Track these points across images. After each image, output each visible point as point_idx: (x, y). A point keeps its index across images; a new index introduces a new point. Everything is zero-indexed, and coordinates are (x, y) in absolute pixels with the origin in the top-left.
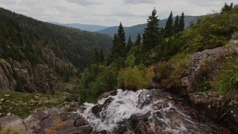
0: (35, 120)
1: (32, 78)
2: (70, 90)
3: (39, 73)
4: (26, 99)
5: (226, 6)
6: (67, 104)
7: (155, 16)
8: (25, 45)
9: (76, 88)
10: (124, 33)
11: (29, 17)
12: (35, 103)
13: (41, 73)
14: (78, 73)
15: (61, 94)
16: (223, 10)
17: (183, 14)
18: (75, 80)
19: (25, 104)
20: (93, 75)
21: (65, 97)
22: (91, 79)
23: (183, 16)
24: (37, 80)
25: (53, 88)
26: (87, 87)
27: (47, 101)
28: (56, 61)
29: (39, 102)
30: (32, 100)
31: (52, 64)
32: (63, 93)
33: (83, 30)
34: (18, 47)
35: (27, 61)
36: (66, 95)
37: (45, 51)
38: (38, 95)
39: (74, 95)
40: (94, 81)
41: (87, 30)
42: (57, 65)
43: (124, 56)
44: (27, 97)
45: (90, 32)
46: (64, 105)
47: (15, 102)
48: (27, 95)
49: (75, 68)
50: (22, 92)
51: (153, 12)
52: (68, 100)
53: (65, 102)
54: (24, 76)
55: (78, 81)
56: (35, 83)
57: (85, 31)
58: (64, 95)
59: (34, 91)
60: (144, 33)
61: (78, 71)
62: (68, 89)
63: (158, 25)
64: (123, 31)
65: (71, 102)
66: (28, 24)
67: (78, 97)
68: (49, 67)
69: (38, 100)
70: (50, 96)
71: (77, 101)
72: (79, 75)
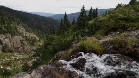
0: (38, 74)
1: (12, 44)
2: (35, 50)
3: (16, 41)
4: (9, 57)
5: (119, 5)
6: (34, 58)
7: (84, 9)
8: (6, 24)
9: (38, 49)
10: (67, 18)
11: (7, 8)
12: (15, 58)
13: (17, 41)
15: (30, 53)
16: (117, 6)
17: (97, 8)
19: (9, 59)
20: (50, 41)
21: (32, 55)
23: (97, 9)
24: (15, 45)
25: (25, 49)
26: (46, 48)
27: (22, 57)
28: (26, 33)
29: (17, 58)
30: (13, 57)
31: (23, 35)
32: (31, 52)
33: (41, 15)
34: (2, 26)
35: (8, 34)
36: (33, 53)
37: (19, 28)
38: (16, 54)
39: (37, 53)
40: (51, 45)
41: (43, 16)
42: (26, 36)
43: (67, 31)
44: (10, 55)
45: (45, 17)
46: (32, 59)
47: (3, 59)
48: (9, 54)
49: (37, 37)
50: (6, 52)
51: (83, 7)
52: (35, 56)
53: (33, 57)
54: (7, 43)
56: (14, 47)
57: (42, 16)
58: (31, 53)
59: (13, 51)
60: (78, 18)
61: (39, 39)
62: (34, 50)
63: (85, 14)
64: (67, 17)
65: (36, 57)
66: (7, 12)
67: (40, 54)
68: (22, 37)
69: (16, 57)
70: (23, 54)
71: (40, 56)
72: (40, 41)
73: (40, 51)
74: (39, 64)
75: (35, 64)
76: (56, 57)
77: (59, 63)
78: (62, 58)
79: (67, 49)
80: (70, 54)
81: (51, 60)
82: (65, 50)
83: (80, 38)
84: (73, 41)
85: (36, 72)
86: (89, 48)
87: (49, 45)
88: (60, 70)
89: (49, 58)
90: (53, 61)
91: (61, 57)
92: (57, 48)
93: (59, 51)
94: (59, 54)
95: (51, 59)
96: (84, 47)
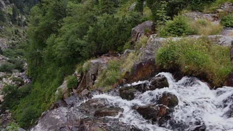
2: (3, 49)
6: (5, 77)
9: (13, 45)
14: (14, 15)
18: (9, 30)
20: (53, 21)
22: (49, 30)
26: (43, 45)
39: (13, 59)
49: (7, 4)
52: (6, 70)
53: (1, 74)
55: (16, 32)
61: (14, 11)
65: (11, 72)
71: (22, 71)
72: (17, 18)
73: (21, 54)
74: (23, 97)
75: (12, 94)
76: (81, 77)
77: (99, 102)
78: (101, 81)
79: (116, 49)
80: (127, 73)
81: (64, 86)
82: (110, 52)
83: (162, 20)
84: (136, 23)
85: (45, 126)
86: (188, 63)
87: (53, 36)
88: (108, 124)
89: (55, 77)
90: (70, 89)
91: (99, 78)
92: (81, 47)
93: (89, 59)
94: (89, 66)
95: (61, 83)
96: (174, 59)
